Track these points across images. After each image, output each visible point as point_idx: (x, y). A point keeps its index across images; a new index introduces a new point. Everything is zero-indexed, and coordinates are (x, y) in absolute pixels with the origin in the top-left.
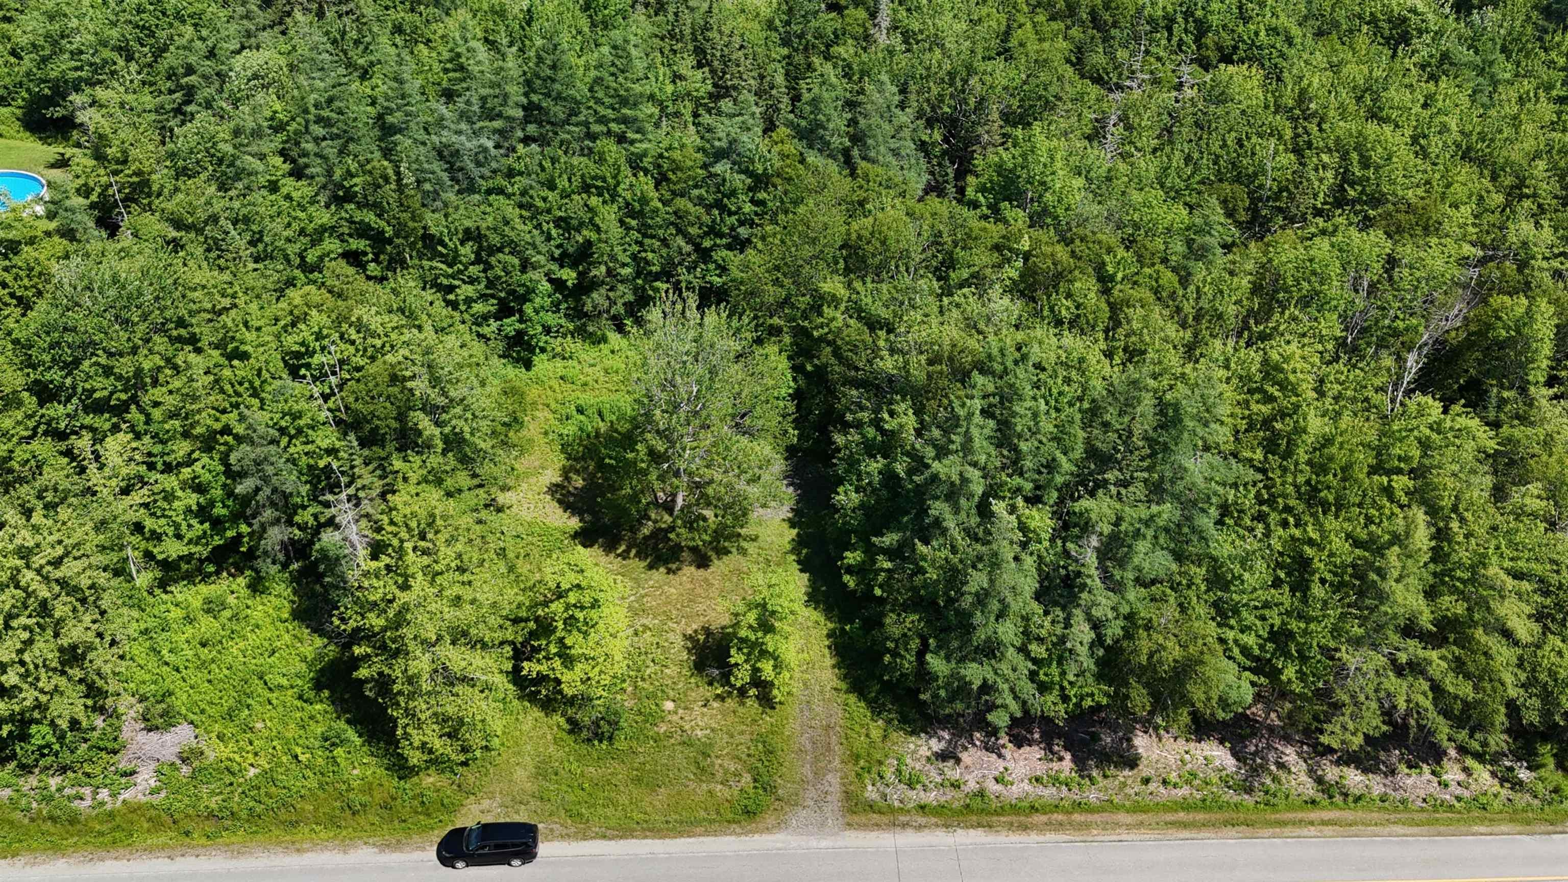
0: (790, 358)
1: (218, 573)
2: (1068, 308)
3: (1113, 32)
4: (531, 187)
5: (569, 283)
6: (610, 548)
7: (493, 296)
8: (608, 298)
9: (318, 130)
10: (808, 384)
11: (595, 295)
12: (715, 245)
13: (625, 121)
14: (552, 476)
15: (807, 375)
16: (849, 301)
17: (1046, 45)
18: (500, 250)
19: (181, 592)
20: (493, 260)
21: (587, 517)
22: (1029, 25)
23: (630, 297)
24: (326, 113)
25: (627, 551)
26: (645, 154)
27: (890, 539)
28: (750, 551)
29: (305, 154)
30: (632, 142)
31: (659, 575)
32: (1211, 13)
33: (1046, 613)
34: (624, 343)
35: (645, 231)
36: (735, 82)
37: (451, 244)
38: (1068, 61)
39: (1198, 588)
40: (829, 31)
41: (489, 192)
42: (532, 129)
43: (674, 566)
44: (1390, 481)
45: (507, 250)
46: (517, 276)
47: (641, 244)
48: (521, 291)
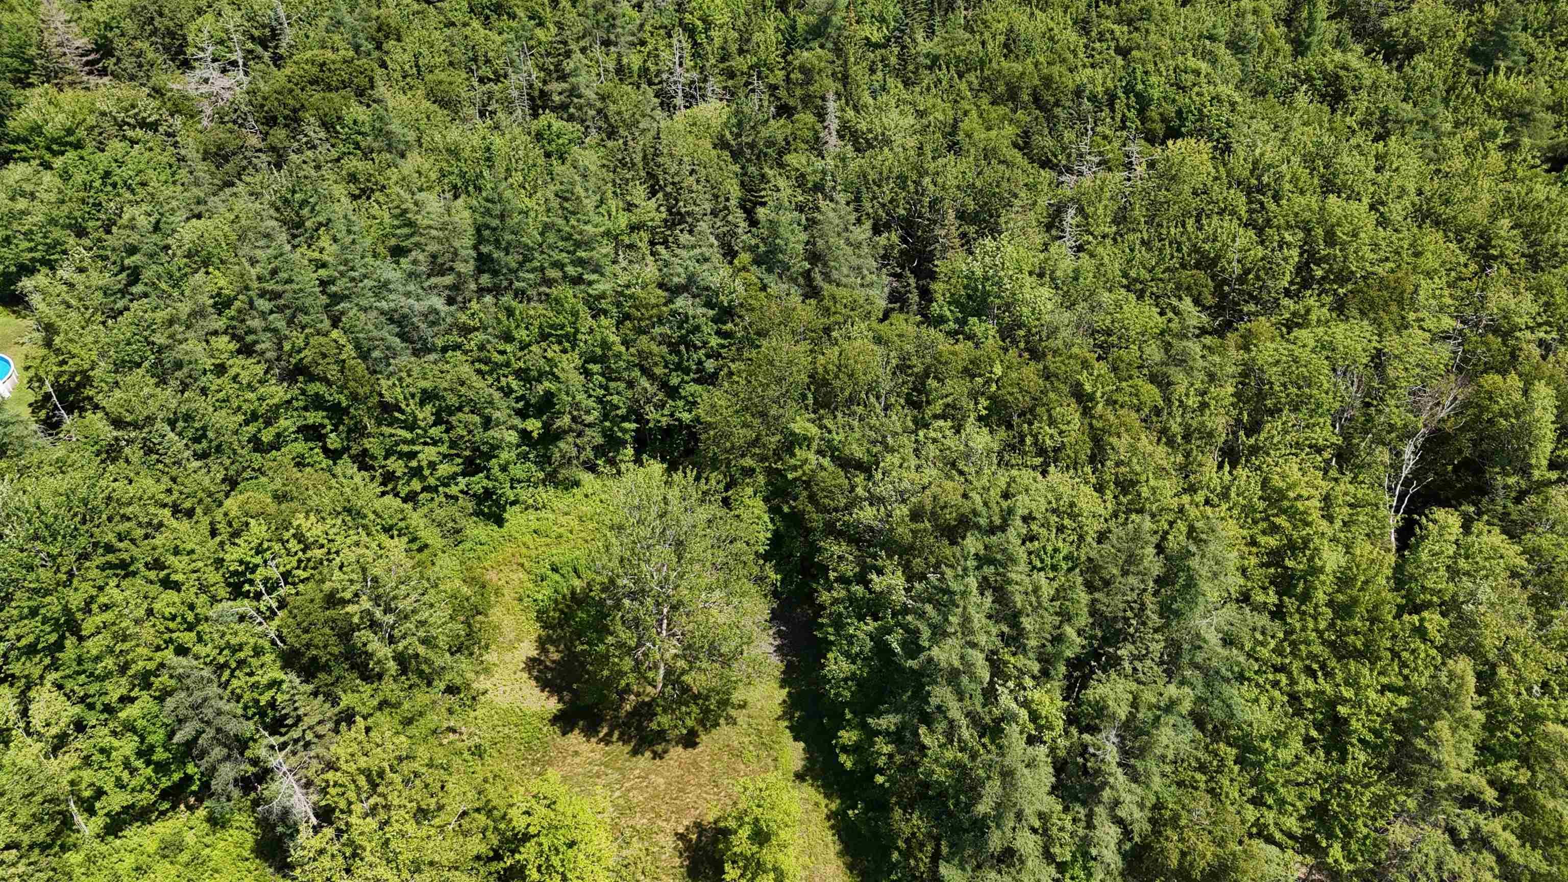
0: (766, 500)
1: (174, 808)
2: (1052, 436)
3: (1058, 111)
4: (489, 342)
5: (535, 434)
6: (590, 731)
7: (458, 456)
8: (576, 445)
9: (263, 305)
10: (788, 527)
11: (562, 445)
12: (682, 381)
13: (581, 262)
14: (528, 649)
15: (784, 516)
16: (822, 439)
17: (993, 133)
18: (460, 409)
19: (135, 835)
20: (453, 419)
21: (567, 696)
22: (974, 114)
23: (599, 440)
24: (270, 286)
25: (610, 734)
26: (603, 296)
27: (888, 721)
28: (740, 721)
29: (250, 331)
30: (590, 283)
31: (644, 761)
32: (1152, 87)
33: (1066, 809)
34: (598, 484)
35: (609, 375)
36: (689, 208)
37: (408, 410)
38: (1015, 145)
39: (1231, 771)
40: (780, 138)
41: (445, 350)
42: (485, 279)
43: (659, 748)
44: (1422, 620)
45: (467, 409)
46: (479, 435)
47: (606, 388)
48: (485, 448)
